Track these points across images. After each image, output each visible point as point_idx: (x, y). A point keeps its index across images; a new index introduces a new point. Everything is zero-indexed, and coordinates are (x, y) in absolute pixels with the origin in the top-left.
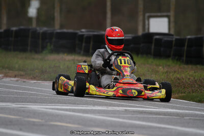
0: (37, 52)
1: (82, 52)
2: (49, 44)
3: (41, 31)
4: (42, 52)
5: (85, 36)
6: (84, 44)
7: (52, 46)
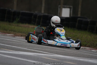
0: (10, 22)
1: (36, 24)
2: (17, 18)
3: (13, 11)
4: (13, 22)
5: (38, 15)
6: (37, 20)
7: (19, 19)
